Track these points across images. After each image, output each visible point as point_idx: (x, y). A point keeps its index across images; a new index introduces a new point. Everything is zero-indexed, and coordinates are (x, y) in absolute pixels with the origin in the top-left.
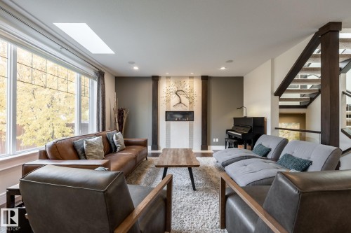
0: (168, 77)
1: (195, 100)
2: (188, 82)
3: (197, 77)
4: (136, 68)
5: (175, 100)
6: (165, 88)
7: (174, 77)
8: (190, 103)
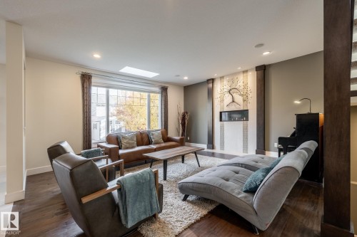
0: (222, 78)
1: (249, 97)
2: (241, 78)
3: (251, 70)
4: (186, 78)
5: (228, 99)
6: (220, 88)
7: (228, 75)
8: (244, 101)
